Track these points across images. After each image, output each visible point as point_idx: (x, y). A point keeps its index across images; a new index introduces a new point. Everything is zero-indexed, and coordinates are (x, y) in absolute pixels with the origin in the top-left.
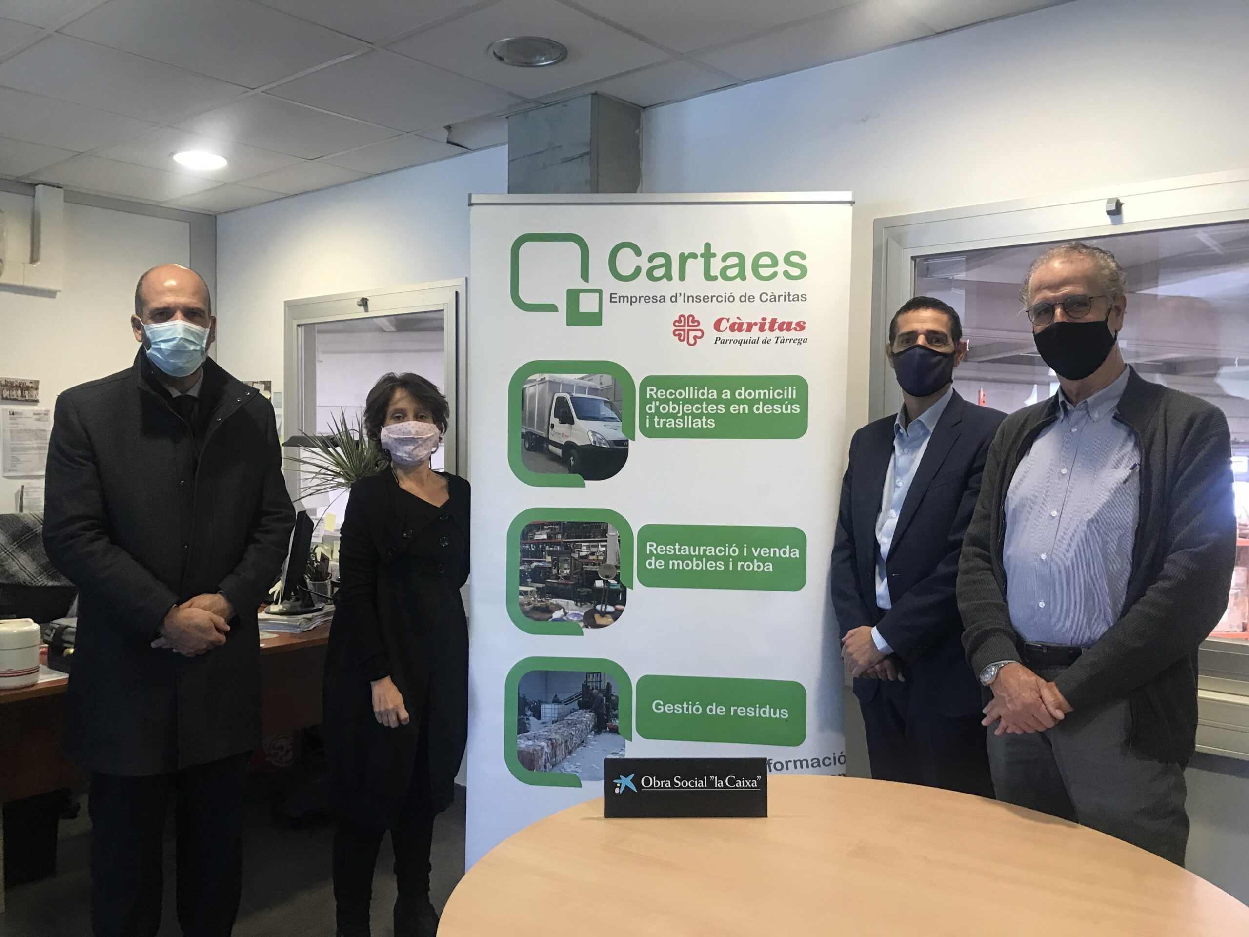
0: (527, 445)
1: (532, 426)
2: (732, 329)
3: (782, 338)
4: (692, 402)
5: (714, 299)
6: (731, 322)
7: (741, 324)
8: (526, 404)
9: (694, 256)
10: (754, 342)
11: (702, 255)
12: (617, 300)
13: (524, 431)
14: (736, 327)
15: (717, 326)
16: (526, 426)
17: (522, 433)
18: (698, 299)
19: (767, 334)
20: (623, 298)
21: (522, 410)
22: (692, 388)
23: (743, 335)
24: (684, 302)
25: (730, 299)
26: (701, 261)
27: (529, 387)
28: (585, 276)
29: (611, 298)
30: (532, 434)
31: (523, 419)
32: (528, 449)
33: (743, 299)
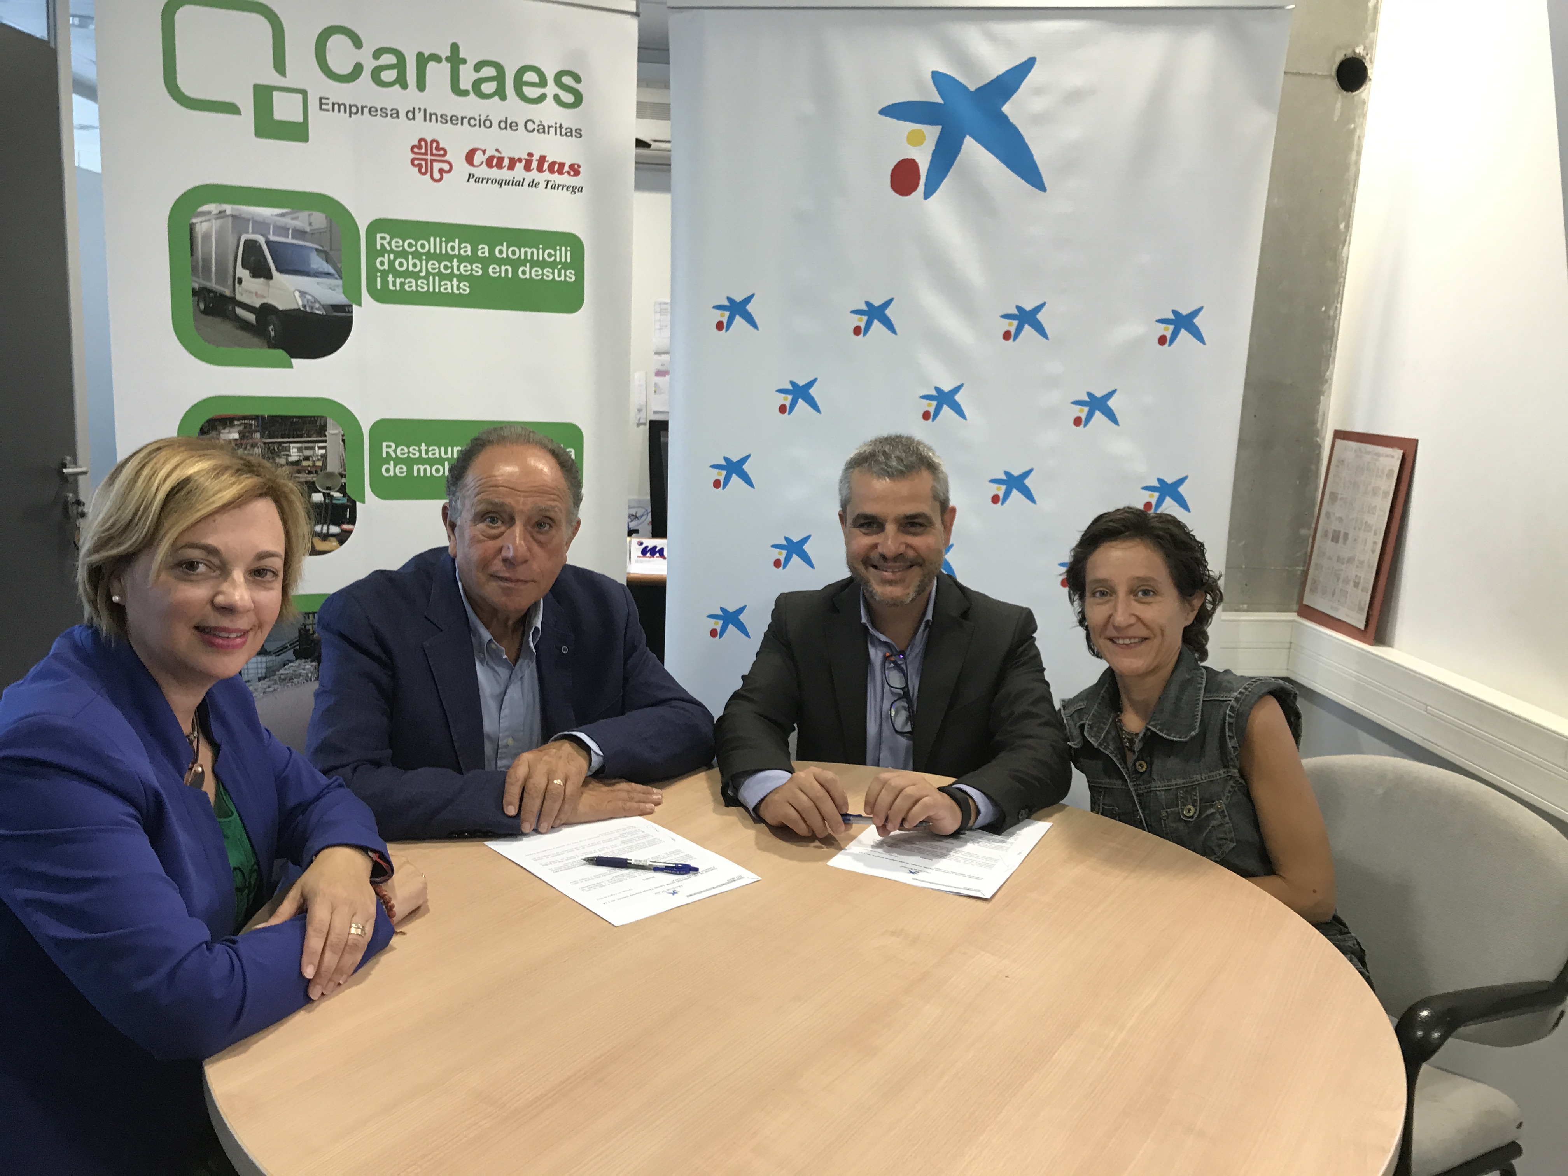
0: (202, 306)
1: (209, 279)
2: (489, 163)
3: (552, 183)
4: (440, 257)
5: (465, 121)
6: (487, 155)
7: (500, 160)
8: (197, 248)
9: (436, 58)
10: (519, 184)
11: (447, 59)
12: (330, 107)
13: (196, 286)
14: (495, 162)
15: (470, 157)
16: (199, 277)
17: (193, 289)
18: (444, 119)
19: (534, 174)
20: (338, 106)
21: (192, 255)
22: (438, 239)
23: (504, 174)
24: (425, 120)
25: (485, 123)
26: (446, 67)
27: (201, 222)
28: (280, 66)
29: (321, 104)
30: (209, 291)
31: (194, 269)
32: (206, 312)
33: (503, 125)
